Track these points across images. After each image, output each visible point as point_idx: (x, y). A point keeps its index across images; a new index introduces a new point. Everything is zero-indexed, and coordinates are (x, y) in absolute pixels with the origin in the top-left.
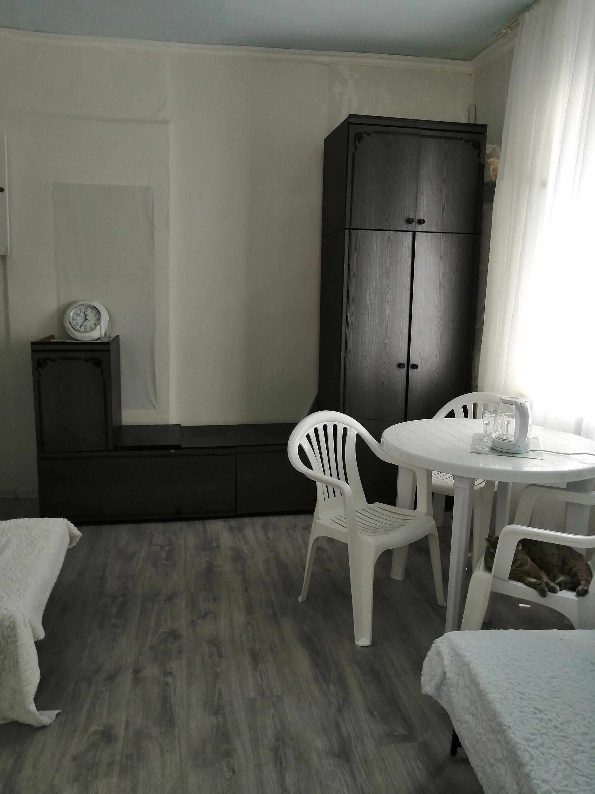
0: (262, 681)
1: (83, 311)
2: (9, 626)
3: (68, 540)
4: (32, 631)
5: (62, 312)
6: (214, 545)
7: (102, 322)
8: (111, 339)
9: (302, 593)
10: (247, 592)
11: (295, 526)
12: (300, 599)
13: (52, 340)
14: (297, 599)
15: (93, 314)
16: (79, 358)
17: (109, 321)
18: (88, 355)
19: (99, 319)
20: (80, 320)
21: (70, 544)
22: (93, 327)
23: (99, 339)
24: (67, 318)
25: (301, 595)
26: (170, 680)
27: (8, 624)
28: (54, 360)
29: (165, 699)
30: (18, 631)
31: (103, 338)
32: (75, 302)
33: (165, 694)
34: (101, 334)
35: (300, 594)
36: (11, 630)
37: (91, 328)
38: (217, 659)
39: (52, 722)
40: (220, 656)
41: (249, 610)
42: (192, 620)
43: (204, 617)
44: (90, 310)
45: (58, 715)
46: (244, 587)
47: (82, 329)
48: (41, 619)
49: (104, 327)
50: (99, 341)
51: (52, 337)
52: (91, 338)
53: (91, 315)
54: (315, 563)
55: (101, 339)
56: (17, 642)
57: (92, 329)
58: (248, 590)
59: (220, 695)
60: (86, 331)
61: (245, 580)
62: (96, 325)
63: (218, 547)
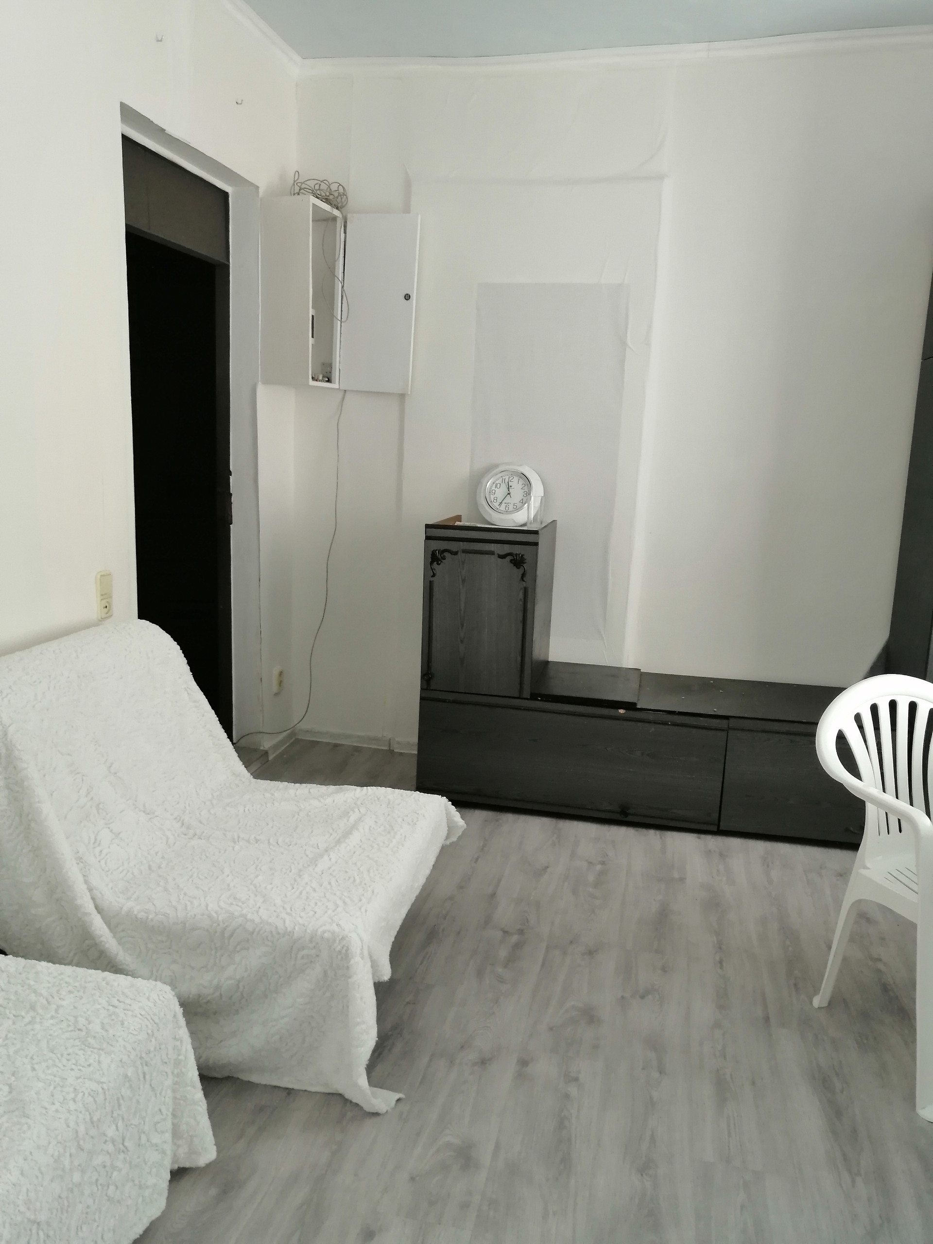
0: (729, 1135)
1: (507, 481)
2: (340, 952)
3: (444, 831)
4: (372, 967)
5: (476, 481)
6: (676, 875)
7: (532, 498)
8: (544, 525)
9: (821, 992)
10: (721, 967)
11: (821, 868)
12: (817, 1002)
13: (458, 523)
14: (811, 1003)
15: (520, 486)
16: (492, 553)
17: (542, 497)
18: (506, 549)
19: (528, 494)
20: (500, 493)
21: (447, 838)
22: (519, 505)
23: (524, 525)
24: (482, 491)
25: (819, 993)
26: (573, 1090)
27: (339, 948)
28: (456, 553)
29: (562, 1123)
30: (352, 962)
31: (531, 523)
32: (497, 466)
33: (563, 1114)
34: (528, 518)
35: (816, 991)
36: (342, 958)
37: (515, 507)
38: (655, 1075)
39: (389, 1109)
40: (661, 1071)
41: (722, 999)
42: (623, 997)
43: (642, 997)
44: (516, 479)
45: (398, 1100)
46: (717, 958)
47: (503, 507)
48: (389, 949)
49: (534, 507)
50: (525, 528)
51: (459, 518)
52: (514, 521)
53: (517, 487)
54: (852, 940)
55: (528, 525)
56: (350, 977)
57: (517, 509)
58: (724, 964)
59: (653, 1139)
60: (507, 512)
61: (720, 947)
62: (523, 503)
63: (682, 880)
